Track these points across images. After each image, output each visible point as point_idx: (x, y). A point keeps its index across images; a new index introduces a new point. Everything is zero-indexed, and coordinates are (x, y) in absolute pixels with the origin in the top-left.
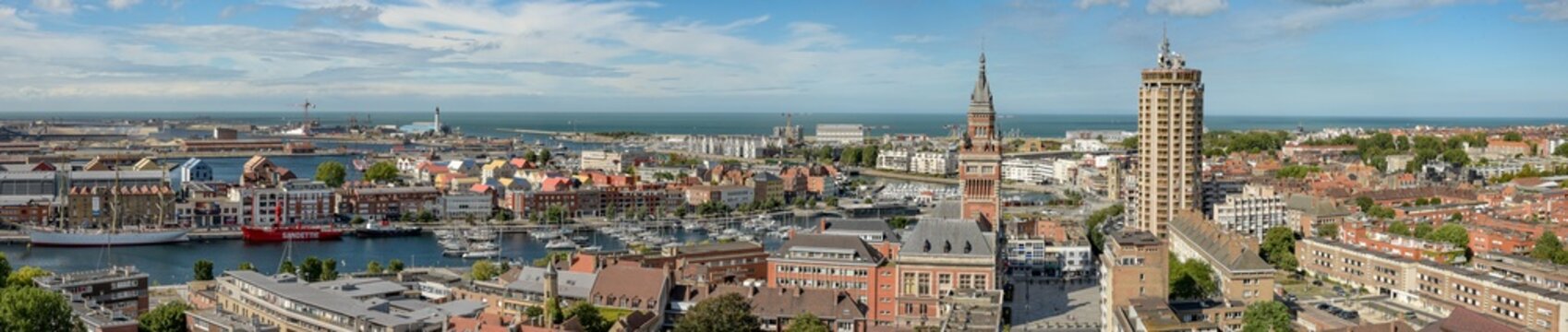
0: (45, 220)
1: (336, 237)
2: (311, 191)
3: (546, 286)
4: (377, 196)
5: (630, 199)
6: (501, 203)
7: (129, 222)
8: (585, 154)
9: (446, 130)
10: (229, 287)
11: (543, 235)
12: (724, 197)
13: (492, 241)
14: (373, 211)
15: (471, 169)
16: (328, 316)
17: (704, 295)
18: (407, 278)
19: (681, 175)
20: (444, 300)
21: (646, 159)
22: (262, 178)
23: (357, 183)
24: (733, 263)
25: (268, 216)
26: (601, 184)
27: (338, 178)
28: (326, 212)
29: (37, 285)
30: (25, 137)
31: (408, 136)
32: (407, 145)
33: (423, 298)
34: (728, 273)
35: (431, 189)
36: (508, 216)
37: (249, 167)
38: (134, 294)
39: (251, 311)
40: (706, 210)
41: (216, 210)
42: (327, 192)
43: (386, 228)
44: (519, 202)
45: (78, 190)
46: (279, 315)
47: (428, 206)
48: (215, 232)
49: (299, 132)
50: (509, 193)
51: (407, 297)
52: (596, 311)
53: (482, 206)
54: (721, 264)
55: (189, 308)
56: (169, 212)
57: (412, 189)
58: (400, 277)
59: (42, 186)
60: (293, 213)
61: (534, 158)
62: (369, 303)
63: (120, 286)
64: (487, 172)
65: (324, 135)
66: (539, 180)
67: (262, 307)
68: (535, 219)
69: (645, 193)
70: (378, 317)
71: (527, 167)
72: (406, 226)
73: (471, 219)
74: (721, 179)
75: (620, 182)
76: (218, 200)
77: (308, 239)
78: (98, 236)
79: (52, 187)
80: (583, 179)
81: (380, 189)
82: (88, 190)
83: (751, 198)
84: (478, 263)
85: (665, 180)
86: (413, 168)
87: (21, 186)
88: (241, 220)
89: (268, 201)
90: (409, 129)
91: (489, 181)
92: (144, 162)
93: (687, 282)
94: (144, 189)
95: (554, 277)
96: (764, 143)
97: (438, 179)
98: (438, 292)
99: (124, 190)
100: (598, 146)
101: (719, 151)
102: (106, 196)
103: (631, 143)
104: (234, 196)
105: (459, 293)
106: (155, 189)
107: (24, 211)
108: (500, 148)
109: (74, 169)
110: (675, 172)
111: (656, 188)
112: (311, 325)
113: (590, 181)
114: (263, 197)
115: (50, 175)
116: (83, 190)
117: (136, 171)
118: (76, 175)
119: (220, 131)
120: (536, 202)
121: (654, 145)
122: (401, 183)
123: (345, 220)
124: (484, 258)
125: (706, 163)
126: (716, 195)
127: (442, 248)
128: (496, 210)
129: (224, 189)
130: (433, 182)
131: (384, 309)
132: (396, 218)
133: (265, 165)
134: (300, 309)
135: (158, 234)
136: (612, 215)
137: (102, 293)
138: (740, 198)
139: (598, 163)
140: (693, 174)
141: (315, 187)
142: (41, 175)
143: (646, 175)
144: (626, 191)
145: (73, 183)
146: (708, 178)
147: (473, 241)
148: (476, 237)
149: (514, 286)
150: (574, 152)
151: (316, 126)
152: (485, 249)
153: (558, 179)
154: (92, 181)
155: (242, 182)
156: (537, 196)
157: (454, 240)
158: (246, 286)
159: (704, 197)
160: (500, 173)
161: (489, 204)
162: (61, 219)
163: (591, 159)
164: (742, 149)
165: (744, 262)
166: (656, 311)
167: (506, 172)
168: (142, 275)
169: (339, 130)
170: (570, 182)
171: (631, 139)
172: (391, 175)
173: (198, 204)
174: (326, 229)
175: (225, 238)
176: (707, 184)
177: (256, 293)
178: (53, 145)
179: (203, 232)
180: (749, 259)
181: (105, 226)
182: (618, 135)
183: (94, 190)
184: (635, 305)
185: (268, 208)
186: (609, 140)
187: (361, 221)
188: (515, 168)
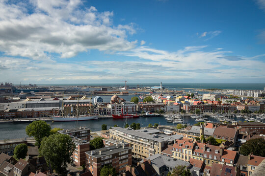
0: (57, 114)
1: (138, 117)
2: (130, 105)
3: (201, 132)
4: (148, 106)
5: (220, 108)
6: (182, 108)
7: (81, 114)
8: (204, 95)
9: (163, 88)
10: (113, 132)
11: (195, 117)
12: (249, 108)
13: (181, 118)
14: (147, 110)
15: (173, 99)
16: (142, 139)
17: (249, 138)
18: (160, 128)
19: (234, 101)
20: (170, 135)
21: (223, 97)
22: (117, 101)
23: (142, 102)
24: (256, 128)
25: (119, 112)
26: (210, 103)
27: (137, 101)
28: (134, 110)
29: (59, 133)
30: (48, 91)
31: (154, 90)
32: (153, 92)
33: (165, 134)
34: (254, 132)
35: (162, 104)
36: (184, 111)
37: (113, 98)
38: (86, 135)
39: (120, 138)
40: (244, 112)
41: (105, 110)
42: (135, 105)
43: (151, 115)
44: (187, 107)
45: (67, 105)
46: (128, 139)
47: (162, 109)
48: (105, 116)
49: (124, 89)
50: (184, 105)
51: (161, 134)
52: (215, 139)
53: (177, 109)
54: (252, 128)
55: (104, 138)
56: (92, 110)
57: (157, 104)
58: (158, 128)
59: (56, 105)
60: (125, 111)
61: (190, 96)
62: (153, 135)
63: (83, 132)
64: (177, 99)
65: (130, 89)
66: (192, 102)
67: (123, 137)
68: (192, 113)
69: (224, 106)
70: (156, 139)
71: (188, 98)
72: (156, 114)
73: (174, 112)
74: (248, 103)
75: (216, 103)
76: (105, 107)
77: (130, 118)
78: (73, 118)
79: (59, 105)
80: (205, 102)
81: (148, 104)
82: (69, 105)
83: (259, 109)
84: (178, 124)
85: (229, 103)
86: (157, 98)
87: (50, 105)
88: (112, 113)
89: (119, 107)
90: (153, 88)
91: (178, 102)
92: (84, 97)
93: (242, 133)
94: (85, 105)
95: (203, 129)
96: (261, 92)
97: (164, 101)
98: (169, 132)
99: (79, 105)
100: (208, 93)
101: (246, 94)
102: (74, 107)
103: (217, 92)
104: (110, 106)
105: (174, 133)
106: (88, 105)
107: (51, 112)
108: (179, 93)
109: (64, 99)
110: (233, 101)
111: (228, 105)
112: (137, 142)
113: (207, 103)
114: (117, 106)
115: (58, 101)
116: (68, 105)
117: (82, 100)
118: (65, 101)
119: (103, 89)
120: (192, 108)
121: (224, 93)
122: (154, 102)
123: (140, 112)
124: (179, 123)
125: (242, 98)
126: (247, 108)
127: (167, 120)
128: (181, 110)
129: (106, 104)
130: (162, 102)
131: (157, 137)
132: (154, 112)
133: (117, 97)
134: (134, 138)
135: (89, 117)
136: (214, 112)
137: (78, 134)
138: (255, 109)
139: (209, 98)
140: (239, 101)
141: (131, 103)
142: (55, 101)
143: (224, 101)
144: (218, 105)
145: (65, 103)
146: (244, 103)
147: (175, 118)
148: (176, 117)
149: (190, 131)
150: (200, 94)
151: (128, 87)
152: (179, 120)
153: (198, 102)
154: (70, 103)
155: (111, 103)
156: (192, 106)
157: (170, 118)
158: (118, 131)
159: (243, 108)
160: (180, 100)
161: (179, 108)
162: (62, 114)
163: (206, 96)
164: (253, 94)
165: (259, 128)
166: (233, 141)
167: (183, 99)
168: (88, 129)
169: (134, 88)
170: (201, 103)
171: (217, 91)
172: (151, 100)
173: (100, 109)
174: (135, 115)
175: (108, 118)
176: (244, 104)
177: (121, 133)
178: (57, 93)
179: (102, 116)
180: (261, 128)
181: (75, 116)
182: (213, 90)
183: (71, 105)
184: (226, 139)
185: (119, 109)
186: (210, 91)
187: (144, 113)
188: (185, 98)
